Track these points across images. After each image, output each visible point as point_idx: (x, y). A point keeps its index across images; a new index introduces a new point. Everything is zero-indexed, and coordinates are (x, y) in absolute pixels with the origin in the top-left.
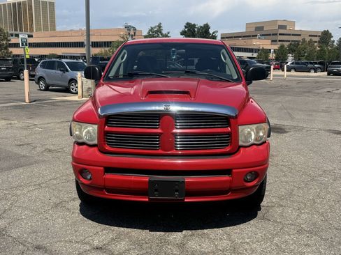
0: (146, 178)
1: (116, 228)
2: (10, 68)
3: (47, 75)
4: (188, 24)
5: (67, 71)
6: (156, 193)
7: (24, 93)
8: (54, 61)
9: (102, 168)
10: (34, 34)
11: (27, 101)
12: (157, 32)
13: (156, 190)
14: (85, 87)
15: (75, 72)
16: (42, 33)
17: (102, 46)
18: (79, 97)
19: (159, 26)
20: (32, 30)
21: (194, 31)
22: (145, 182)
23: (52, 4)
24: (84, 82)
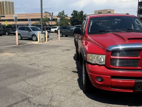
0: (133, 81)
1: (112, 105)
2: (2, 30)
3: (22, 33)
4: (74, 11)
5: (31, 31)
6: (139, 88)
7: (16, 41)
8: (25, 27)
9: (110, 76)
10: (6, 16)
11: (17, 44)
12: (62, 14)
13: (139, 87)
14: (41, 38)
15: (35, 31)
16: (9, 15)
17: (36, 21)
18: (38, 42)
19: (63, 12)
20: (4, 14)
21: (77, 14)
22: (133, 83)
23: (12, 3)
24: (40, 36)
